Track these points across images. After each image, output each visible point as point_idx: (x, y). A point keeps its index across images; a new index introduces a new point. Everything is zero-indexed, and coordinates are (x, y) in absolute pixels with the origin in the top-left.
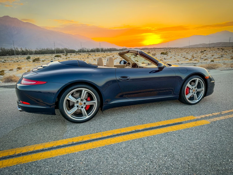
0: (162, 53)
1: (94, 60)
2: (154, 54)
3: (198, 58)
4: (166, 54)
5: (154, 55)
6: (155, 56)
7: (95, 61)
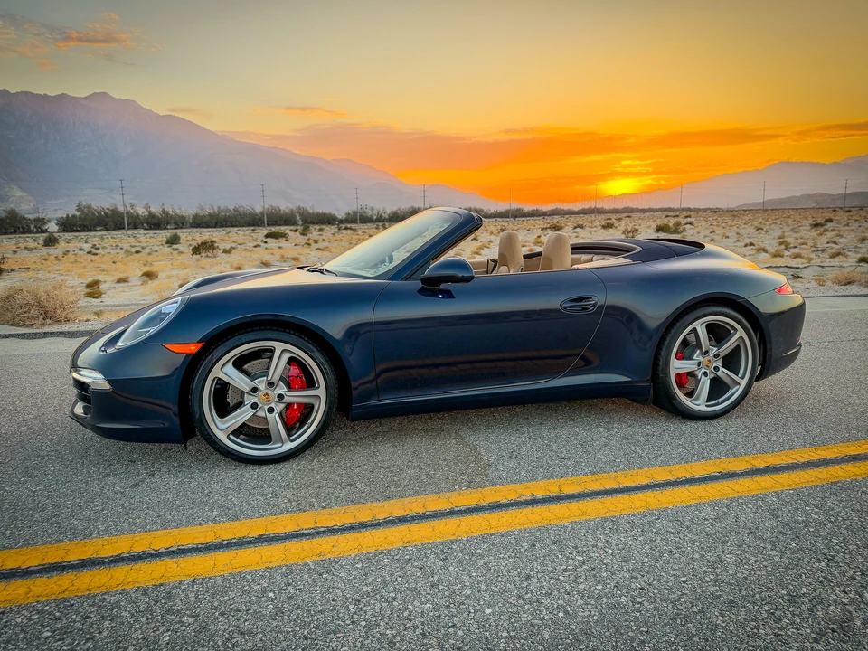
3: (804, 246)
5: (631, 234)
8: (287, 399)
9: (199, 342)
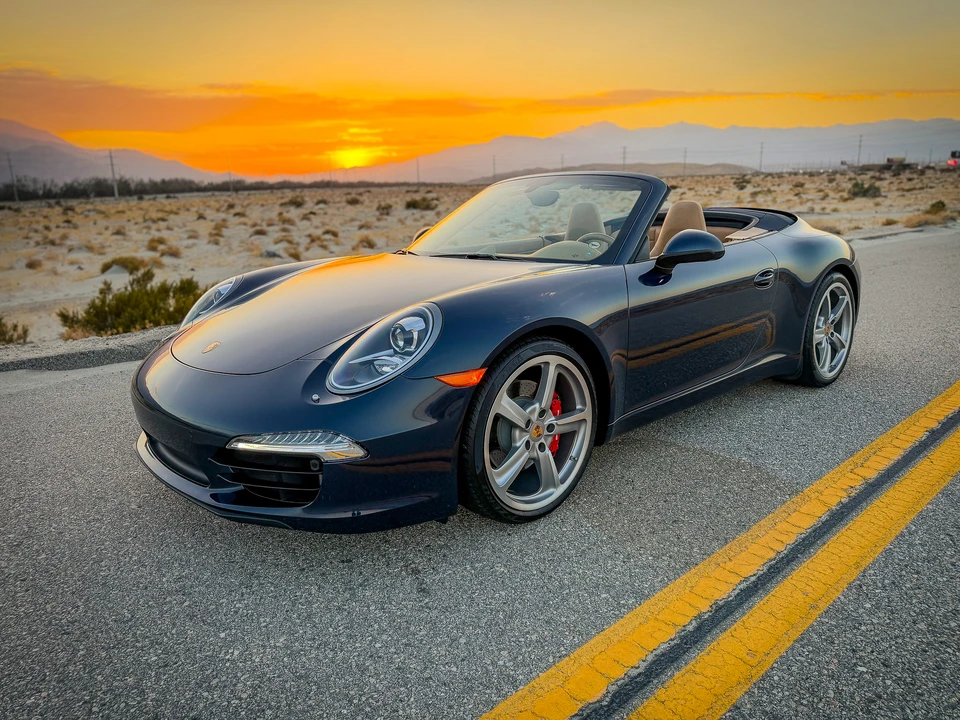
0: (411, 205)
1: (118, 233)
2: (383, 209)
4: (428, 207)
5: (385, 211)
6: (388, 214)
7: (125, 240)
8: (557, 430)
9: (482, 367)
